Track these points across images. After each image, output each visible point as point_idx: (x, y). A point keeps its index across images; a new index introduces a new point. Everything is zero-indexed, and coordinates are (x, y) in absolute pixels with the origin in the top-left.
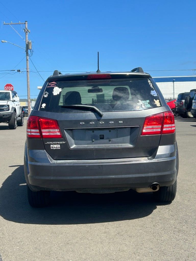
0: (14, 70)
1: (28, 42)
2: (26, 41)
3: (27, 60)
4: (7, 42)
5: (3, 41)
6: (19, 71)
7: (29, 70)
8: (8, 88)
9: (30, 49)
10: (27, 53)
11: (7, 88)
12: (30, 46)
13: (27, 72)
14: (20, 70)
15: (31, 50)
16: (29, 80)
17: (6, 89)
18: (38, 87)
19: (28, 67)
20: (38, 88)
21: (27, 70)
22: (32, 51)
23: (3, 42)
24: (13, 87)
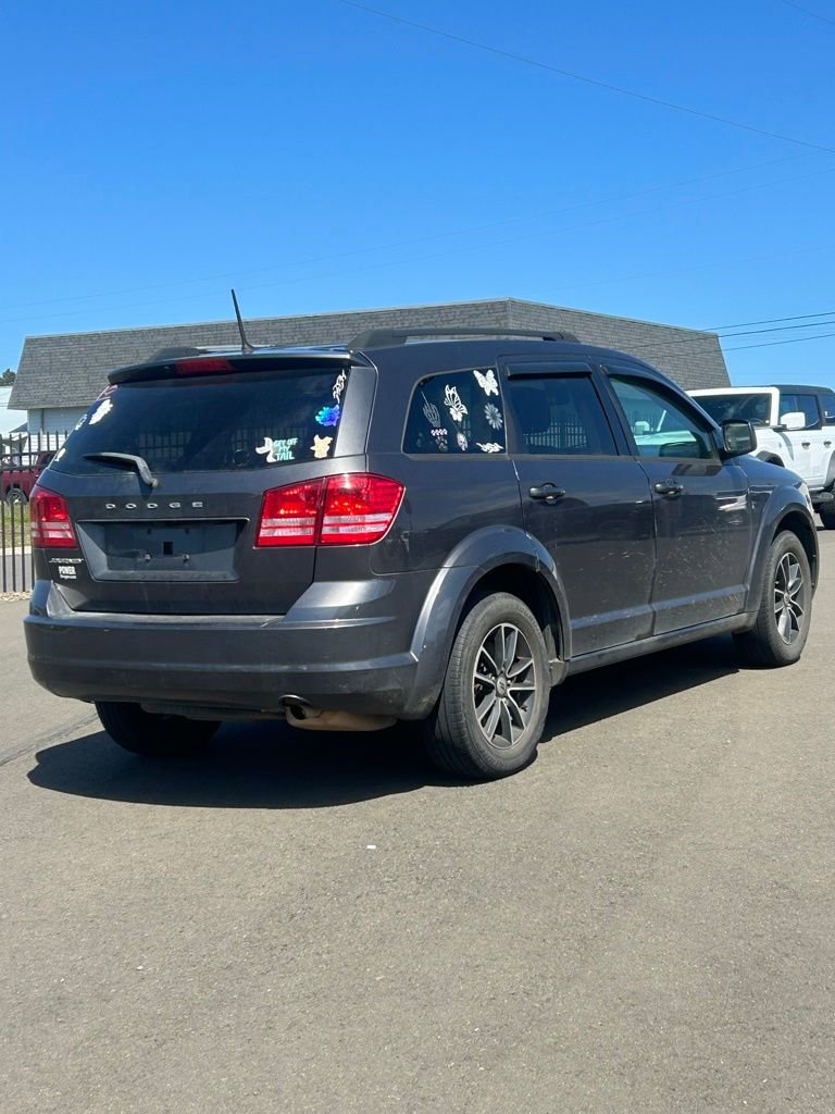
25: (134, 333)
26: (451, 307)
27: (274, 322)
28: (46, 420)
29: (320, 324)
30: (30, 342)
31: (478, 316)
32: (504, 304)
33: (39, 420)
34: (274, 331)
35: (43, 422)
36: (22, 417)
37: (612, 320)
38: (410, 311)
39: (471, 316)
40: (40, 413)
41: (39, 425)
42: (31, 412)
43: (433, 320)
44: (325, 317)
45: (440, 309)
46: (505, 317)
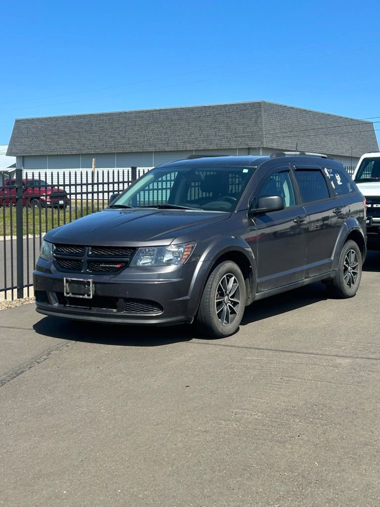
25: (69, 117)
26: (231, 105)
27: (139, 112)
28: (25, 162)
29: (163, 114)
30: (17, 121)
31: (245, 110)
32: (259, 104)
33: (21, 162)
34: (139, 117)
35: (23, 163)
36: (13, 160)
37: (318, 114)
38: (210, 107)
39: (241, 110)
40: (22, 158)
41: (22, 164)
42: (18, 157)
43: (221, 112)
44: (165, 110)
45: (225, 106)
46: (260, 111)
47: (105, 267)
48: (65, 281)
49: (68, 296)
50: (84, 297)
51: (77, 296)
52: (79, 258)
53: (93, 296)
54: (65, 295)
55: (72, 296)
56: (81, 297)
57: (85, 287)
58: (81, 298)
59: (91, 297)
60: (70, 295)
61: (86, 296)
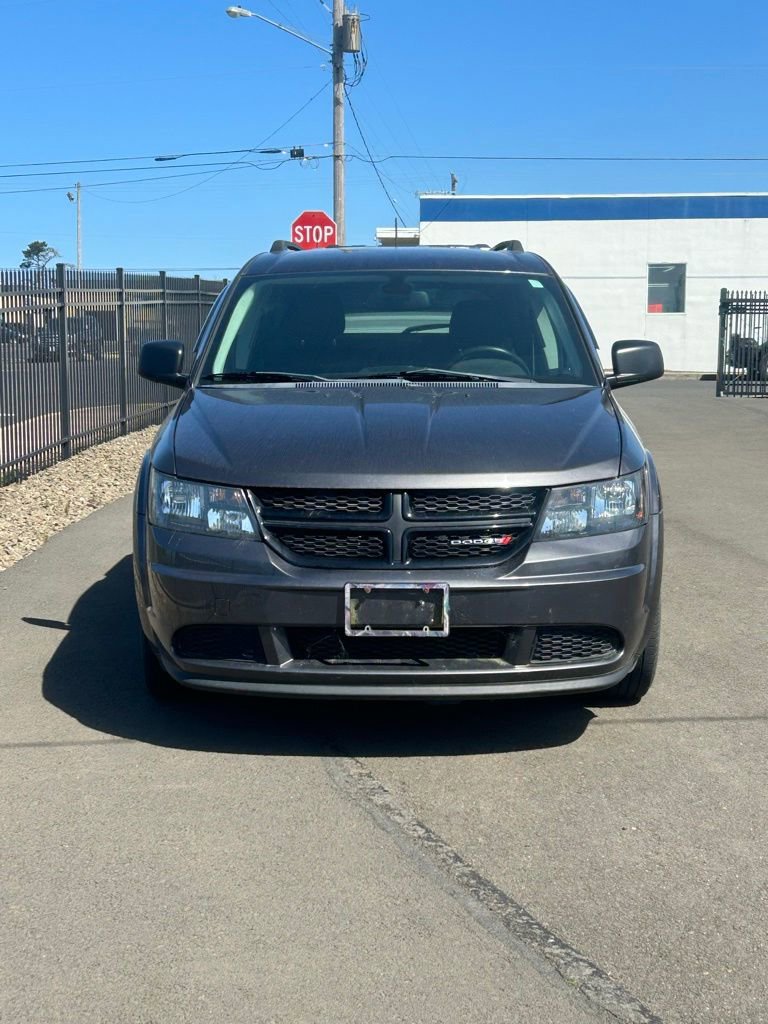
0: (278, 148)
1: (344, 16)
2: (334, 11)
3: (337, 102)
4: (250, 14)
5: (234, 9)
6: (298, 154)
7: (342, 151)
8: (311, 231)
9: (354, 52)
10: (338, 70)
11: (304, 232)
12: (353, 36)
13: (337, 157)
14: (302, 151)
15: (359, 54)
16: (341, 199)
17: (299, 238)
18: (378, 229)
19: (342, 138)
20: (379, 235)
21: (334, 148)
22: (361, 61)
23: (234, 15)
24: (334, 227)
47: (463, 546)
48: (347, 595)
49: (360, 634)
50: (419, 633)
51: (395, 633)
52: (376, 526)
53: (451, 629)
54: (348, 632)
55: (373, 633)
56: (408, 633)
57: (419, 604)
58: (407, 638)
59: (446, 631)
60: (368, 632)
61: (427, 632)
